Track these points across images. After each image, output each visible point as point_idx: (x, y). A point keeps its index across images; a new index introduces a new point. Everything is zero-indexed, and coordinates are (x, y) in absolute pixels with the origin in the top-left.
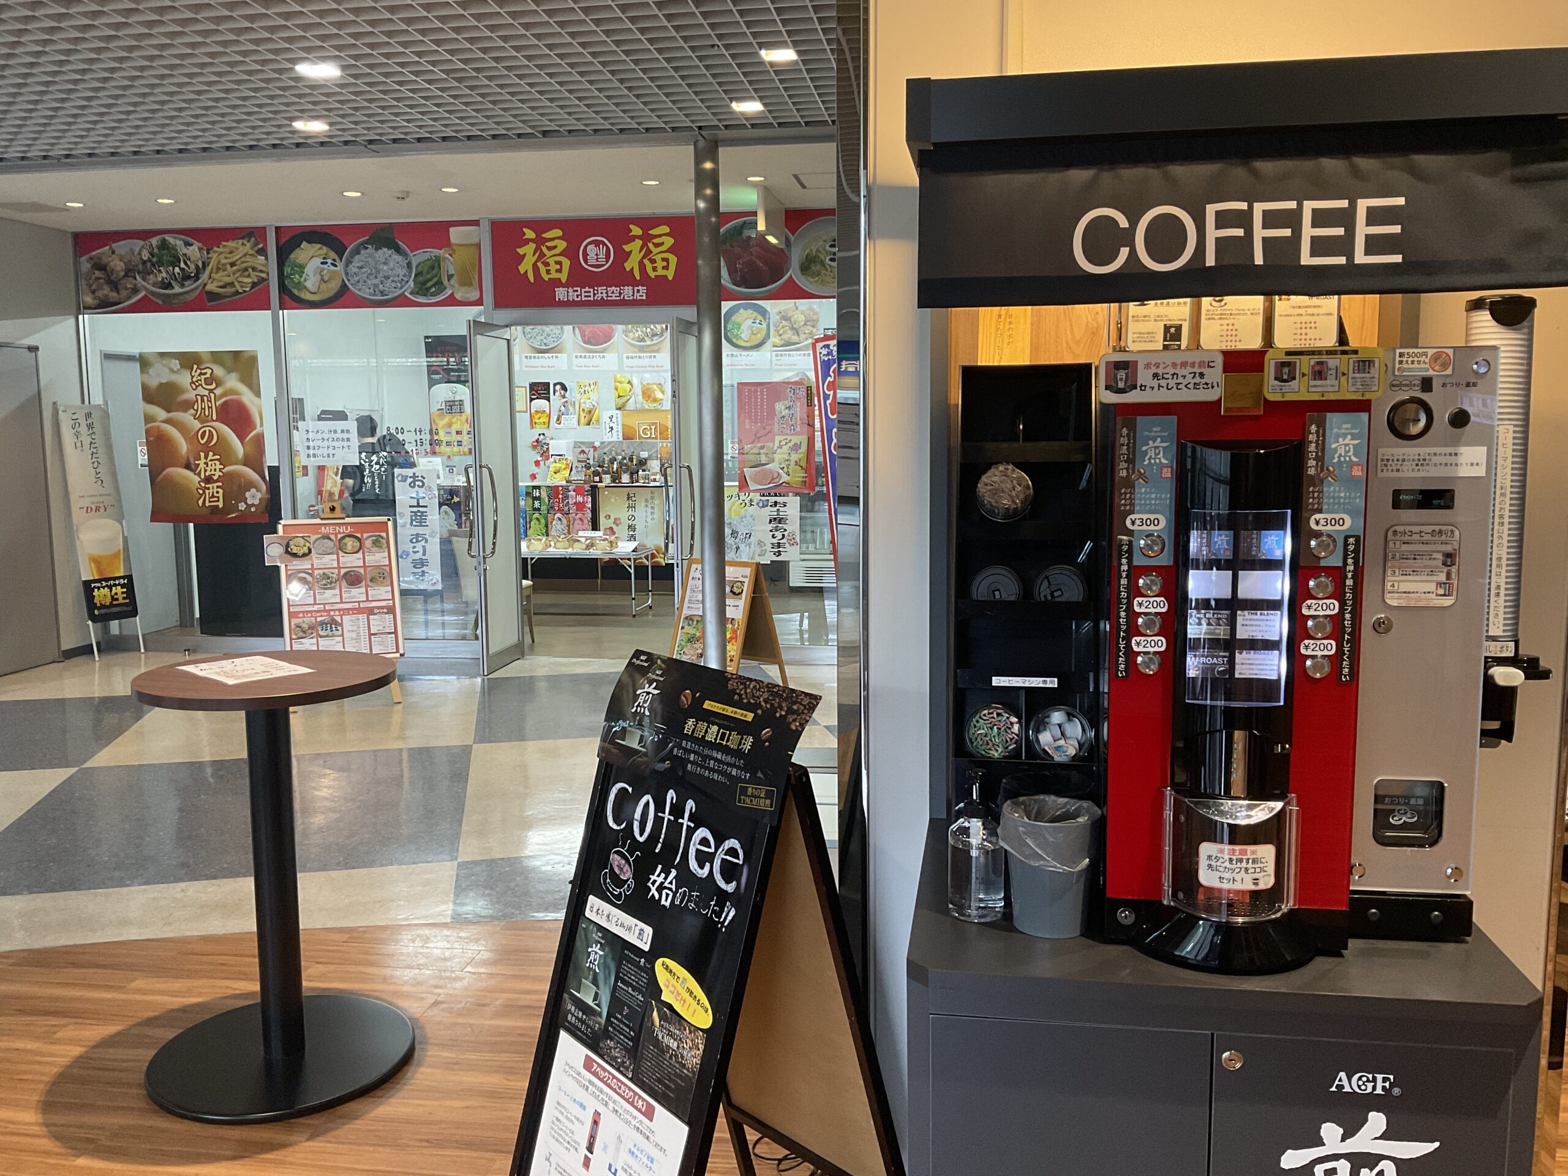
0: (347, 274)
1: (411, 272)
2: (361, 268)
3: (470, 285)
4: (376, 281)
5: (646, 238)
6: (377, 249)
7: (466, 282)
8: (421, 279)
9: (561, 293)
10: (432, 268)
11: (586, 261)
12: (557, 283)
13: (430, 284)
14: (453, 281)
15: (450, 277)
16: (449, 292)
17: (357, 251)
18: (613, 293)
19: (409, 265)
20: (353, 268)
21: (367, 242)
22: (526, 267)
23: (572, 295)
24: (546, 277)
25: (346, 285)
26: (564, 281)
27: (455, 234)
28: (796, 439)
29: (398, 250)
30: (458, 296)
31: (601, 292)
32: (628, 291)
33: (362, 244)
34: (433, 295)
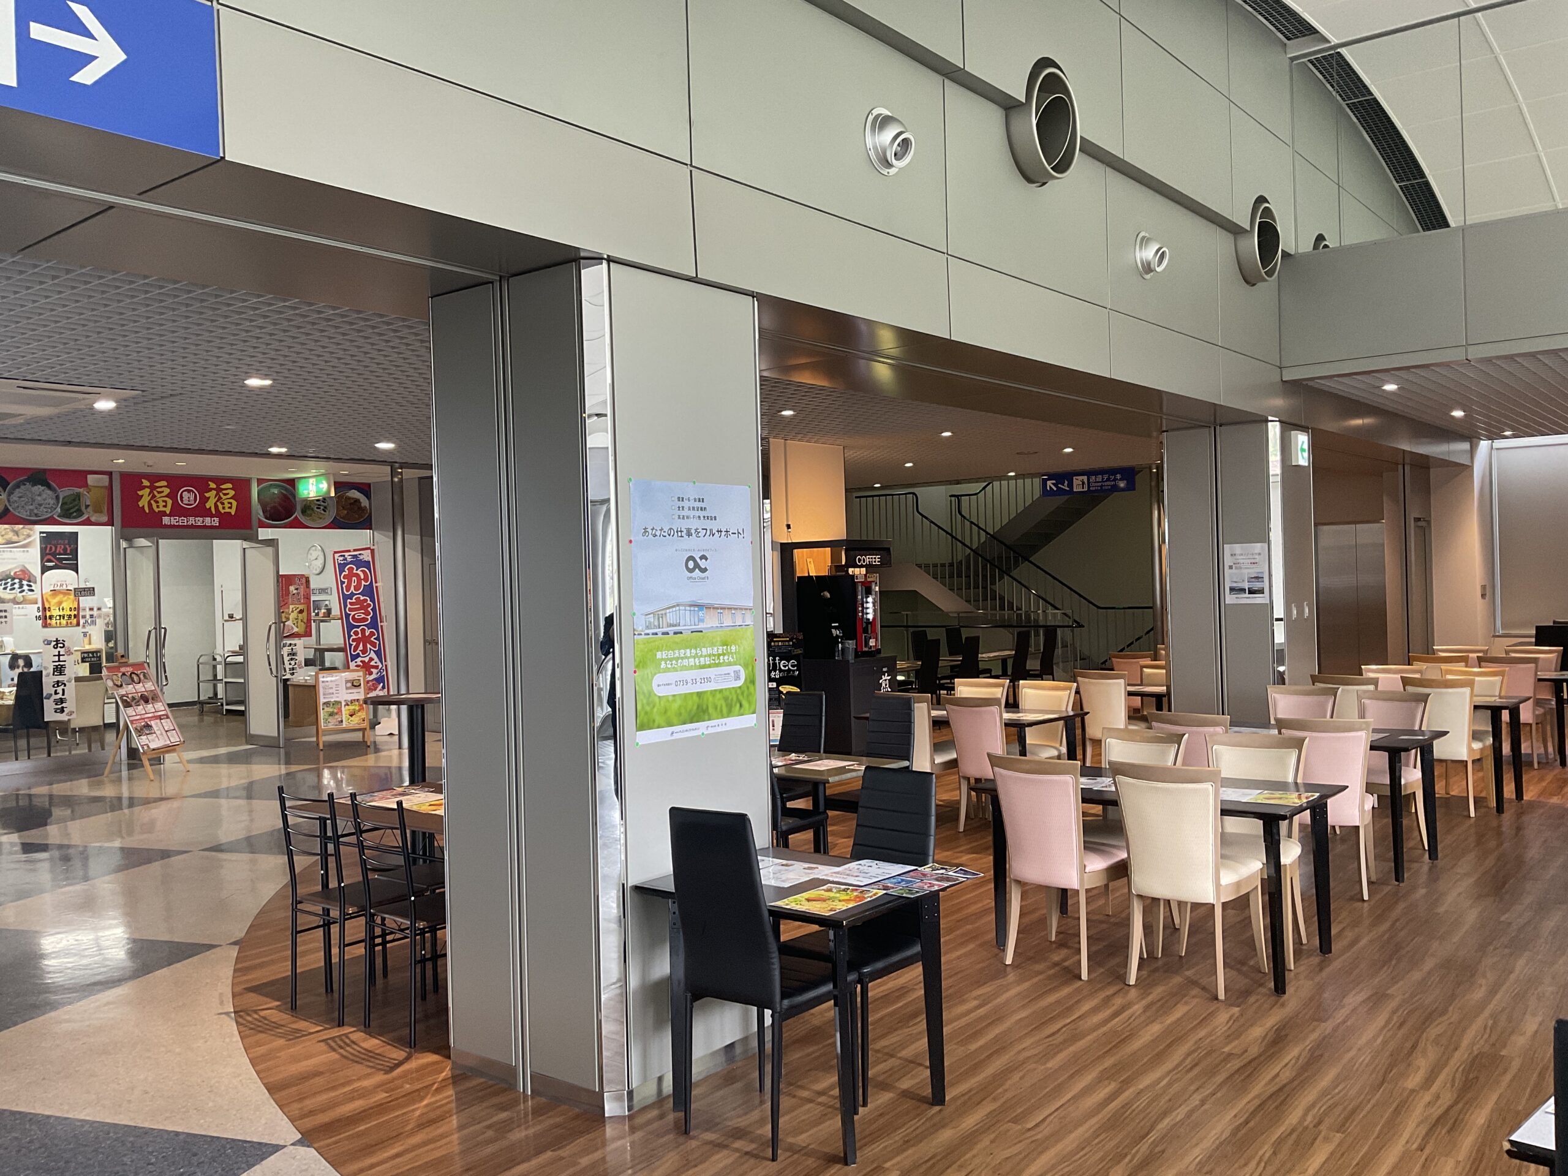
0: (9, 501)
1: (58, 502)
2: (20, 497)
3: (101, 512)
4: (31, 507)
5: (219, 490)
6: (33, 486)
7: (97, 510)
8: (66, 507)
9: (166, 520)
10: (74, 500)
11: (182, 501)
12: (164, 514)
13: (72, 511)
14: (88, 510)
15: (87, 507)
16: (85, 517)
17: (18, 486)
18: (199, 521)
19: (57, 498)
20: (14, 498)
21: (26, 480)
22: (143, 503)
23: (173, 521)
24: (157, 510)
25: (8, 509)
26: (168, 512)
27: (91, 479)
28: (301, 607)
29: (49, 487)
30: (93, 519)
31: (192, 521)
32: (208, 521)
33: (21, 481)
34: (75, 518)
